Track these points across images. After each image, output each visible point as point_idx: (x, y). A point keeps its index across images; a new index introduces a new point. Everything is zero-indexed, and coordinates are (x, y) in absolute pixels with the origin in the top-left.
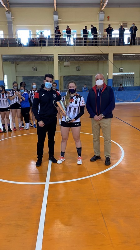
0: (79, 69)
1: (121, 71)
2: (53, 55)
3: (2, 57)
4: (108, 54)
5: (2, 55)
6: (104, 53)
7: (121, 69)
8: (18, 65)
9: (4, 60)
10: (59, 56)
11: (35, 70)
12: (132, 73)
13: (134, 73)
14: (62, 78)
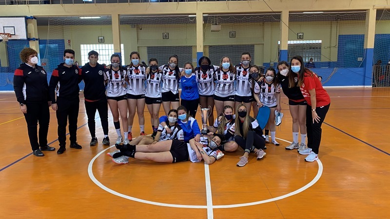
0: (233, 35)
1: (300, 38)
2: (195, 14)
3: (119, 18)
4: (280, 12)
5: (119, 15)
6: (274, 11)
7: (300, 35)
8: (141, 29)
9: (122, 22)
10: (204, 15)
11: (166, 37)
12: (317, 42)
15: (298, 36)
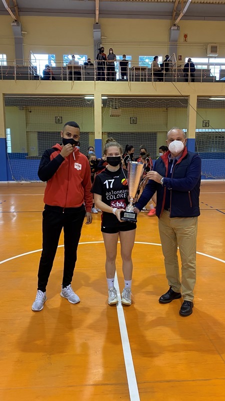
0: (134, 121)
1: (206, 126)
3: (4, 98)
4: (188, 96)
5: (4, 94)
6: (182, 94)
7: (206, 123)
10: (103, 98)
11: (59, 121)
14: (106, 137)
15: (204, 124)
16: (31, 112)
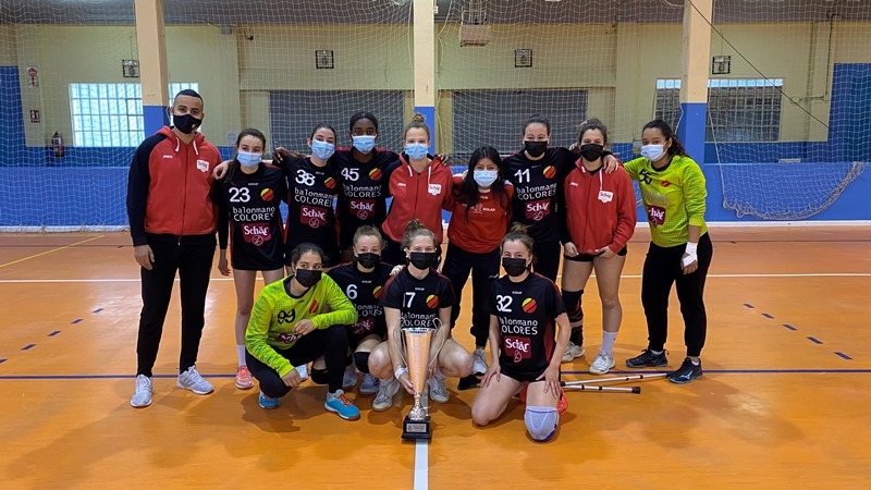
0: (525, 61)
1: (721, 71)
7: (722, 64)
11: (325, 62)
12: (770, 82)
13: (779, 83)
14: (449, 102)
15: (717, 66)
16: (252, 39)
